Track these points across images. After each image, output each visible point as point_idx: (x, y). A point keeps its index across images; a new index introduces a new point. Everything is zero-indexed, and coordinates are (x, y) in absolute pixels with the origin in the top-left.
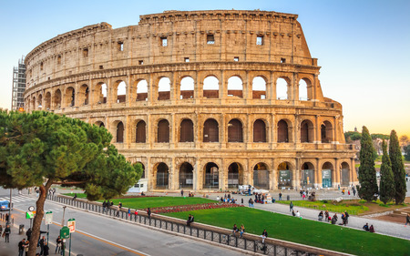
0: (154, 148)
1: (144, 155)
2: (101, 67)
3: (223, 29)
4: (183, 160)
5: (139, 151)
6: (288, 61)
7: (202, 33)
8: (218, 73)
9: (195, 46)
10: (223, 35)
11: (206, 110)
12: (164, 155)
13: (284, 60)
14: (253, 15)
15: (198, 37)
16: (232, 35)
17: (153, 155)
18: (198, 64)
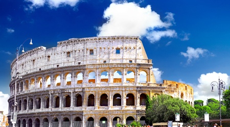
0: (62, 110)
2: (40, 69)
3: (98, 46)
6: (133, 62)
7: (87, 49)
8: (95, 70)
9: (84, 56)
10: (98, 50)
13: (131, 61)
14: (114, 38)
15: (85, 51)
16: (103, 49)
18: (85, 66)
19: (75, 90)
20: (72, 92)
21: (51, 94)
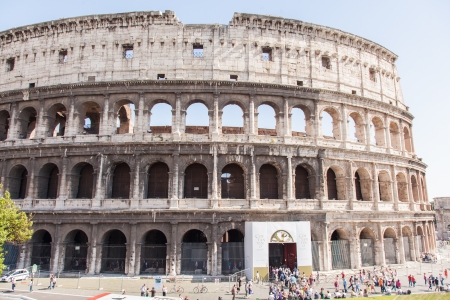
3: (339, 53)
7: (317, 53)
9: (310, 68)
10: (340, 60)
14: (366, 44)
15: (313, 56)
16: (348, 63)
18: (317, 92)
19: (298, 151)
20: (290, 156)
21: (219, 155)
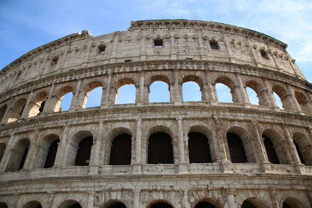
0: (146, 173)
1: (128, 185)
3: (226, 39)
4: (202, 195)
5: (119, 178)
7: (205, 39)
9: (199, 49)
10: (228, 44)
11: (228, 115)
12: (166, 185)
15: (201, 41)
16: (237, 45)
17: (146, 186)
